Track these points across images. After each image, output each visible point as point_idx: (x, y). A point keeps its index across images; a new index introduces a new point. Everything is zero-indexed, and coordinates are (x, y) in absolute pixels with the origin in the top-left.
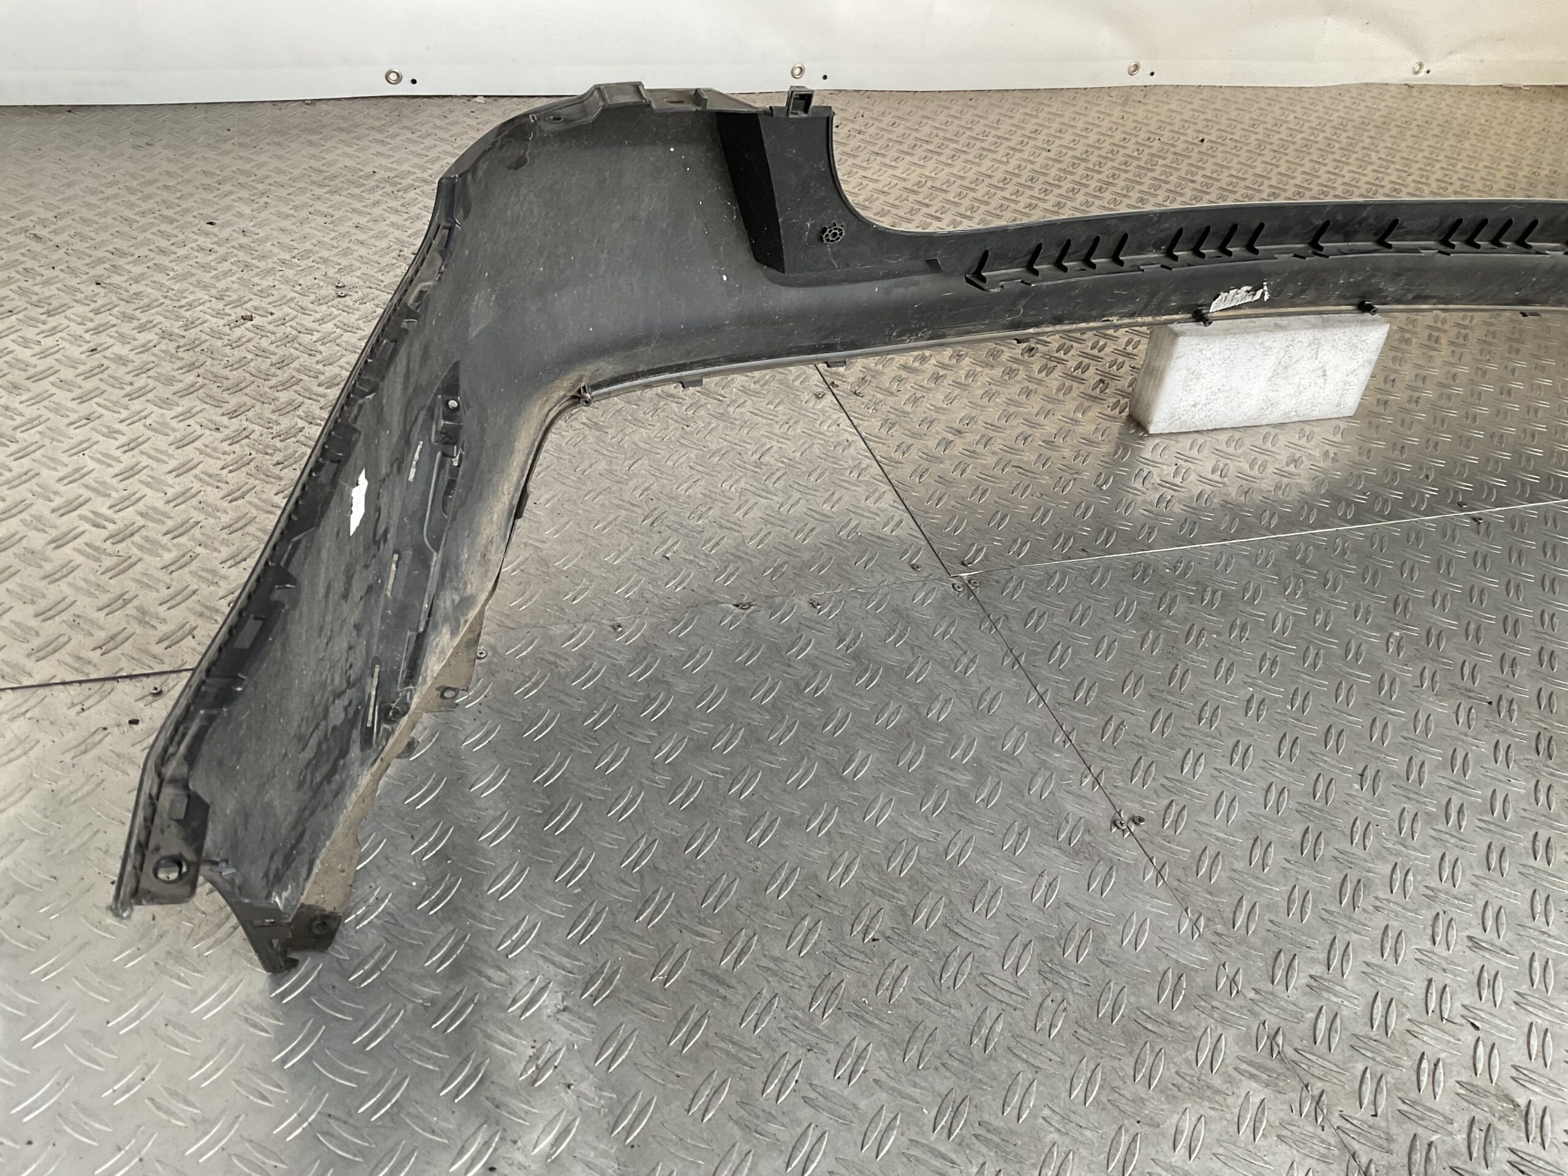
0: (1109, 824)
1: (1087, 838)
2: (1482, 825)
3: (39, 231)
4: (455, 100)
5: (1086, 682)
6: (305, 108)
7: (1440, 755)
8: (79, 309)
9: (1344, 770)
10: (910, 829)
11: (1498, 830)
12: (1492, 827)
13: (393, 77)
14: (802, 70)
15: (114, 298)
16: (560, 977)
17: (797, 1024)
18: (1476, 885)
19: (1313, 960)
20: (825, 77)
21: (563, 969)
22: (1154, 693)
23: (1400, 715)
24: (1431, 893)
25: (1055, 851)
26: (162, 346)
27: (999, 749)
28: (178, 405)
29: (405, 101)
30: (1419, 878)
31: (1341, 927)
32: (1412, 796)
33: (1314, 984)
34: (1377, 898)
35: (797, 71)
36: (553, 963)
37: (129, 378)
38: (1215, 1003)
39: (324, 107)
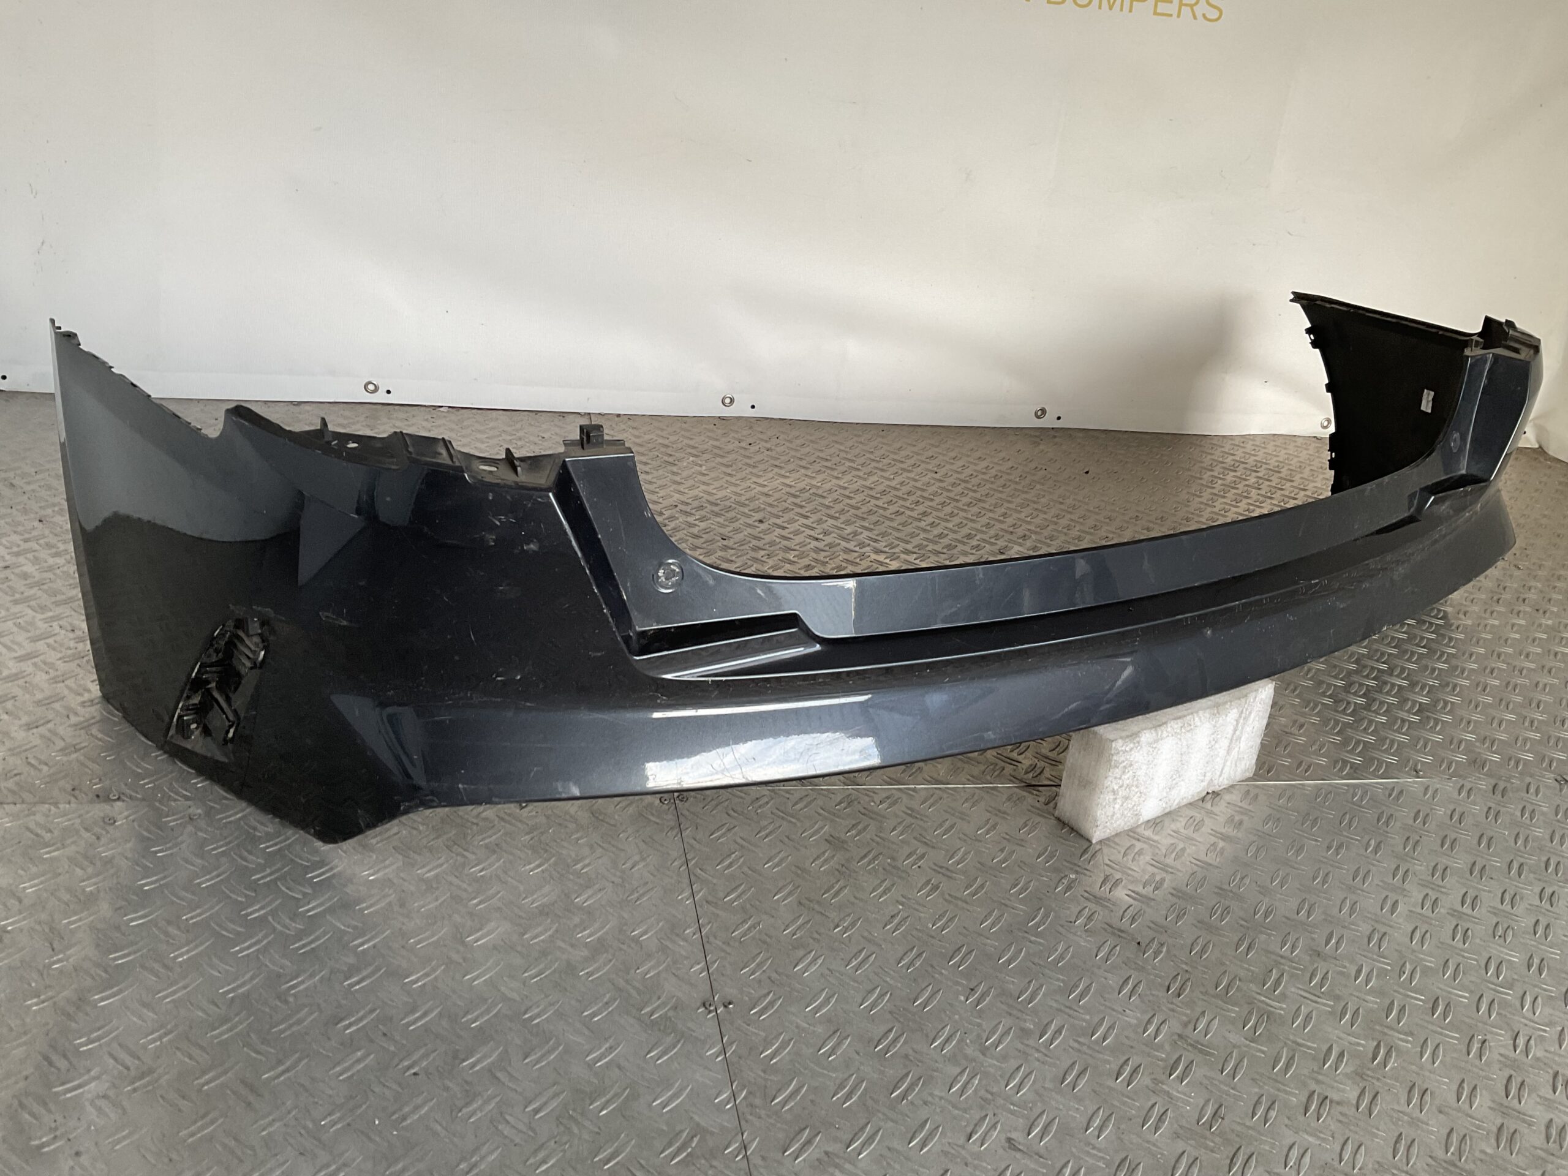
0: (698, 1004)
1: (671, 1014)
2: (1076, 1045)
3: (17, 482)
4: (422, 408)
5: (743, 886)
6: (292, 408)
7: (1063, 981)
8: (16, 538)
9: (957, 983)
10: (503, 989)
11: (1090, 1052)
12: (1085, 1048)
13: (371, 387)
14: (732, 400)
15: (47, 532)
16: (115, 1072)
17: (303, 1132)
18: (1040, 1096)
19: (836, 1140)
20: (753, 407)
21: (122, 1065)
22: (804, 901)
23: (1040, 944)
24: (989, 1096)
25: (632, 1021)
26: (65, 569)
27: (629, 933)
28: (51, 610)
29: (379, 407)
30: (984, 1082)
31: (880, 1115)
32: (1015, 1012)
33: (826, 1159)
34: (931, 1094)
35: (727, 401)
36: (115, 1059)
37: (23, 589)
38: (715, 1163)
39: (307, 407)
